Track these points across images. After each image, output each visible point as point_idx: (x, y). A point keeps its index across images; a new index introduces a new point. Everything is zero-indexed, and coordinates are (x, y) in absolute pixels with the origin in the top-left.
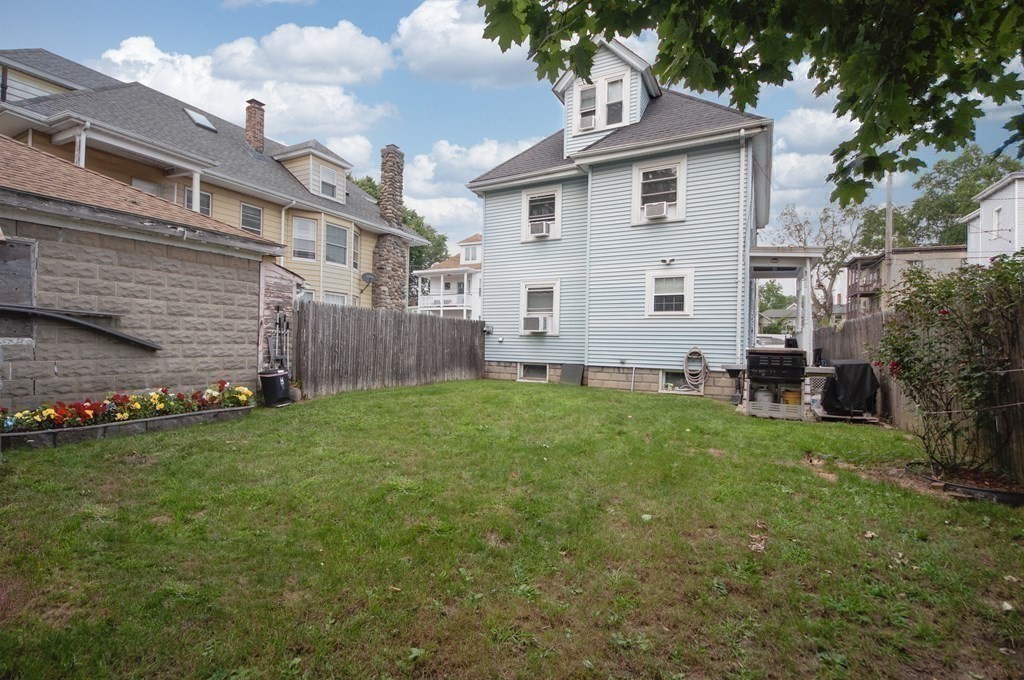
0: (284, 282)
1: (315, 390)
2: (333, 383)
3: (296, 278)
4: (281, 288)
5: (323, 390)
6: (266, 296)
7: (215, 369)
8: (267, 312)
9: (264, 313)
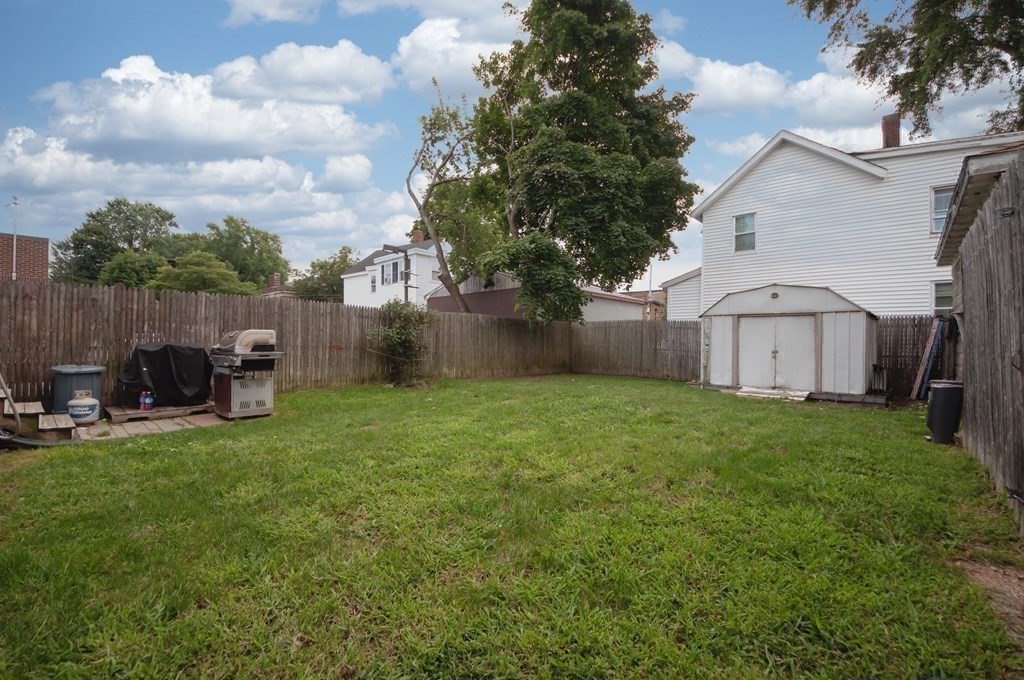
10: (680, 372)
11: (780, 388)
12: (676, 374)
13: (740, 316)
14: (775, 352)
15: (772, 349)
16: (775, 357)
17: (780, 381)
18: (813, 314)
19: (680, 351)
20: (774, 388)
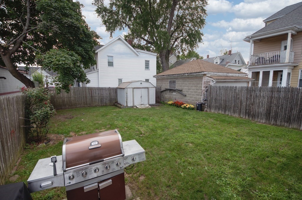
0: (208, 80)
1: (210, 110)
2: (216, 110)
3: (212, 79)
4: (207, 82)
5: (213, 111)
6: (204, 84)
7: (194, 100)
8: (204, 88)
9: (203, 88)
10: (101, 103)
11: (143, 105)
12: (100, 104)
13: (134, 88)
14: (141, 97)
15: (141, 96)
16: (141, 98)
17: (142, 103)
18: (148, 88)
19: (101, 97)
20: (141, 105)
